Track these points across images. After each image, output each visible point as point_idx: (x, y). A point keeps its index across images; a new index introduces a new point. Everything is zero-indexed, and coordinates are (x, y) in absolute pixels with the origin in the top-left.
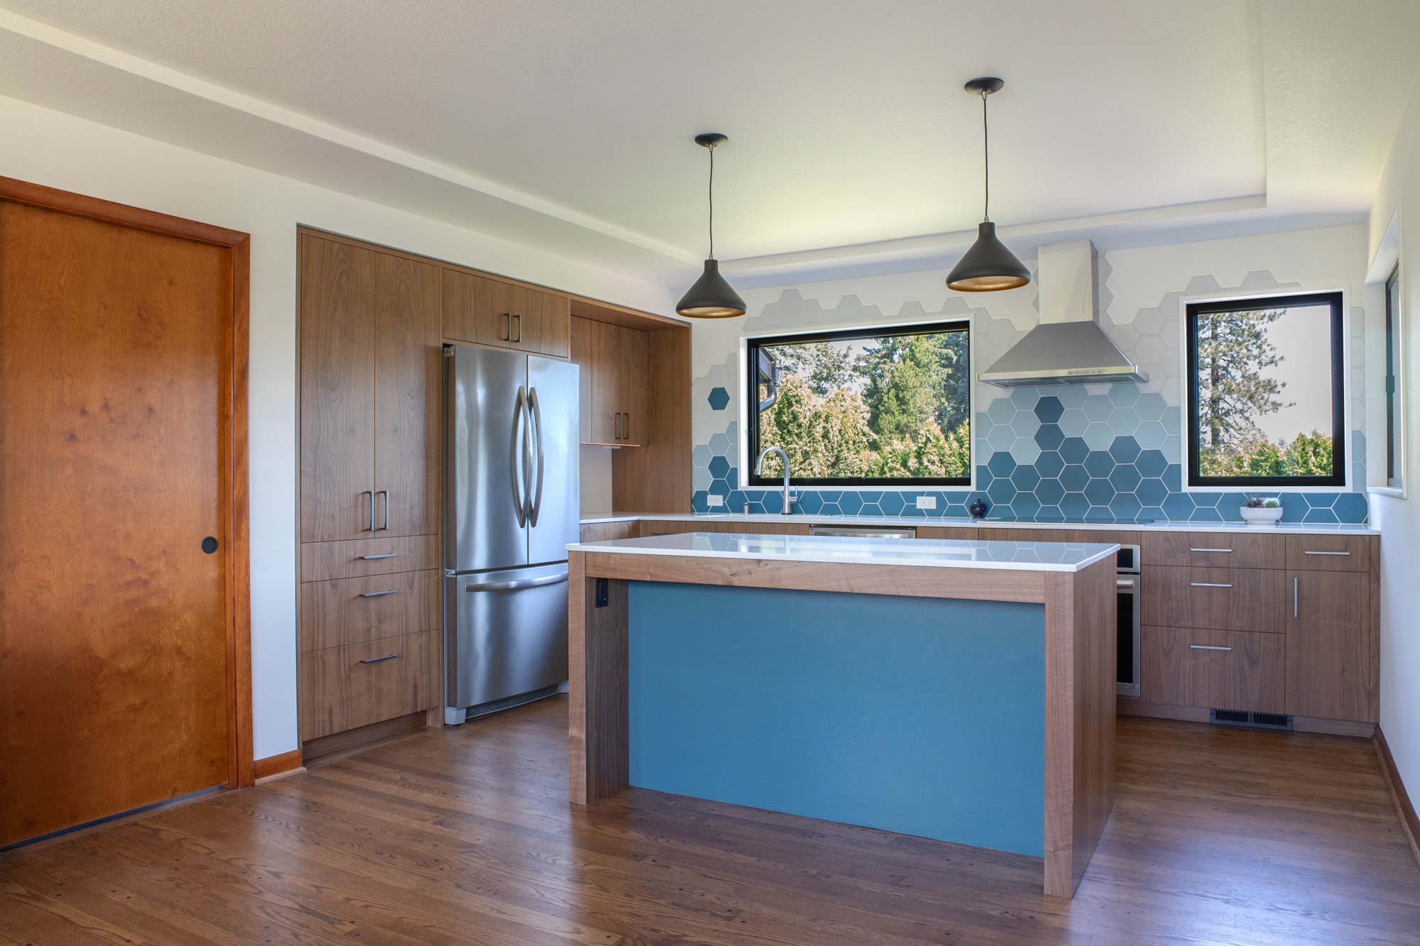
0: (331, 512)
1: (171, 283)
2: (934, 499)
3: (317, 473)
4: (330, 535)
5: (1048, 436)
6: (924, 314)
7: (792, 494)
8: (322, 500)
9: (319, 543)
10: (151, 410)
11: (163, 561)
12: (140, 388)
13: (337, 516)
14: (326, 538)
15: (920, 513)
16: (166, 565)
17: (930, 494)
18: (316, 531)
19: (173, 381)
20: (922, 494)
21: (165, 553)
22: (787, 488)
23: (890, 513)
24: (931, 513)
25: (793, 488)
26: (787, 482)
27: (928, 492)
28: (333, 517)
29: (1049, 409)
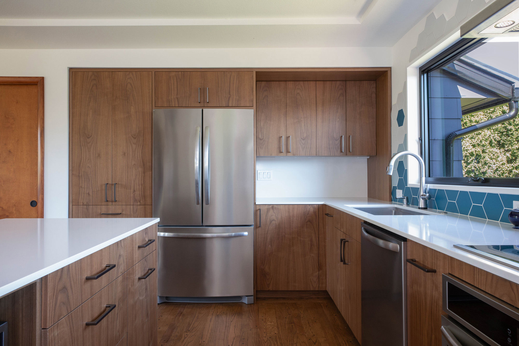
0: (88, 192)
1: (17, 102)
3: (80, 175)
4: (87, 203)
8: (83, 187)
9: (81, 206)
10: (10, 151)
11: (14, 208)
12: (5, 144)
13: (91, 194)
14: (85, 203)
16: (15, 211)
18: (80, 200)
19: (18, 140)
21: (15, 206)
28: (89, 194)
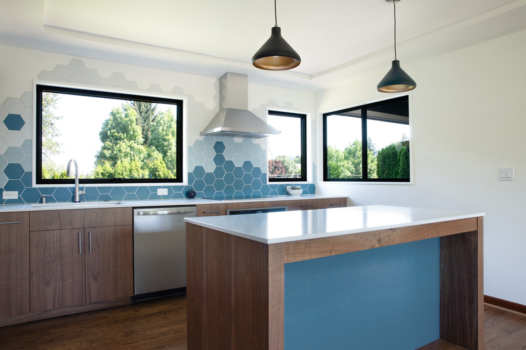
2: (167, 190)
5: (219, 159)
6: (162, 92)
7: (81, 189)
15: (159, 198)
17: (164, 187)
20: (160, 187)
22: (77, 185)
23: (142, 198)
24: (165, 197)
25: (81, 185)
26: (77, 182)
27: (163, 186)
29: (219, 147)
